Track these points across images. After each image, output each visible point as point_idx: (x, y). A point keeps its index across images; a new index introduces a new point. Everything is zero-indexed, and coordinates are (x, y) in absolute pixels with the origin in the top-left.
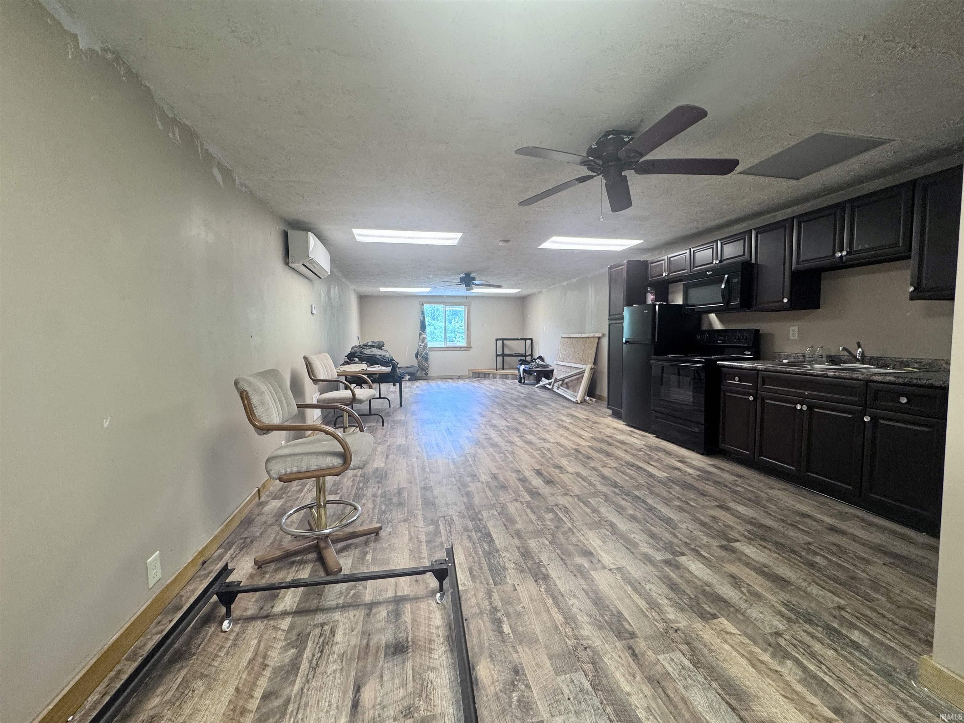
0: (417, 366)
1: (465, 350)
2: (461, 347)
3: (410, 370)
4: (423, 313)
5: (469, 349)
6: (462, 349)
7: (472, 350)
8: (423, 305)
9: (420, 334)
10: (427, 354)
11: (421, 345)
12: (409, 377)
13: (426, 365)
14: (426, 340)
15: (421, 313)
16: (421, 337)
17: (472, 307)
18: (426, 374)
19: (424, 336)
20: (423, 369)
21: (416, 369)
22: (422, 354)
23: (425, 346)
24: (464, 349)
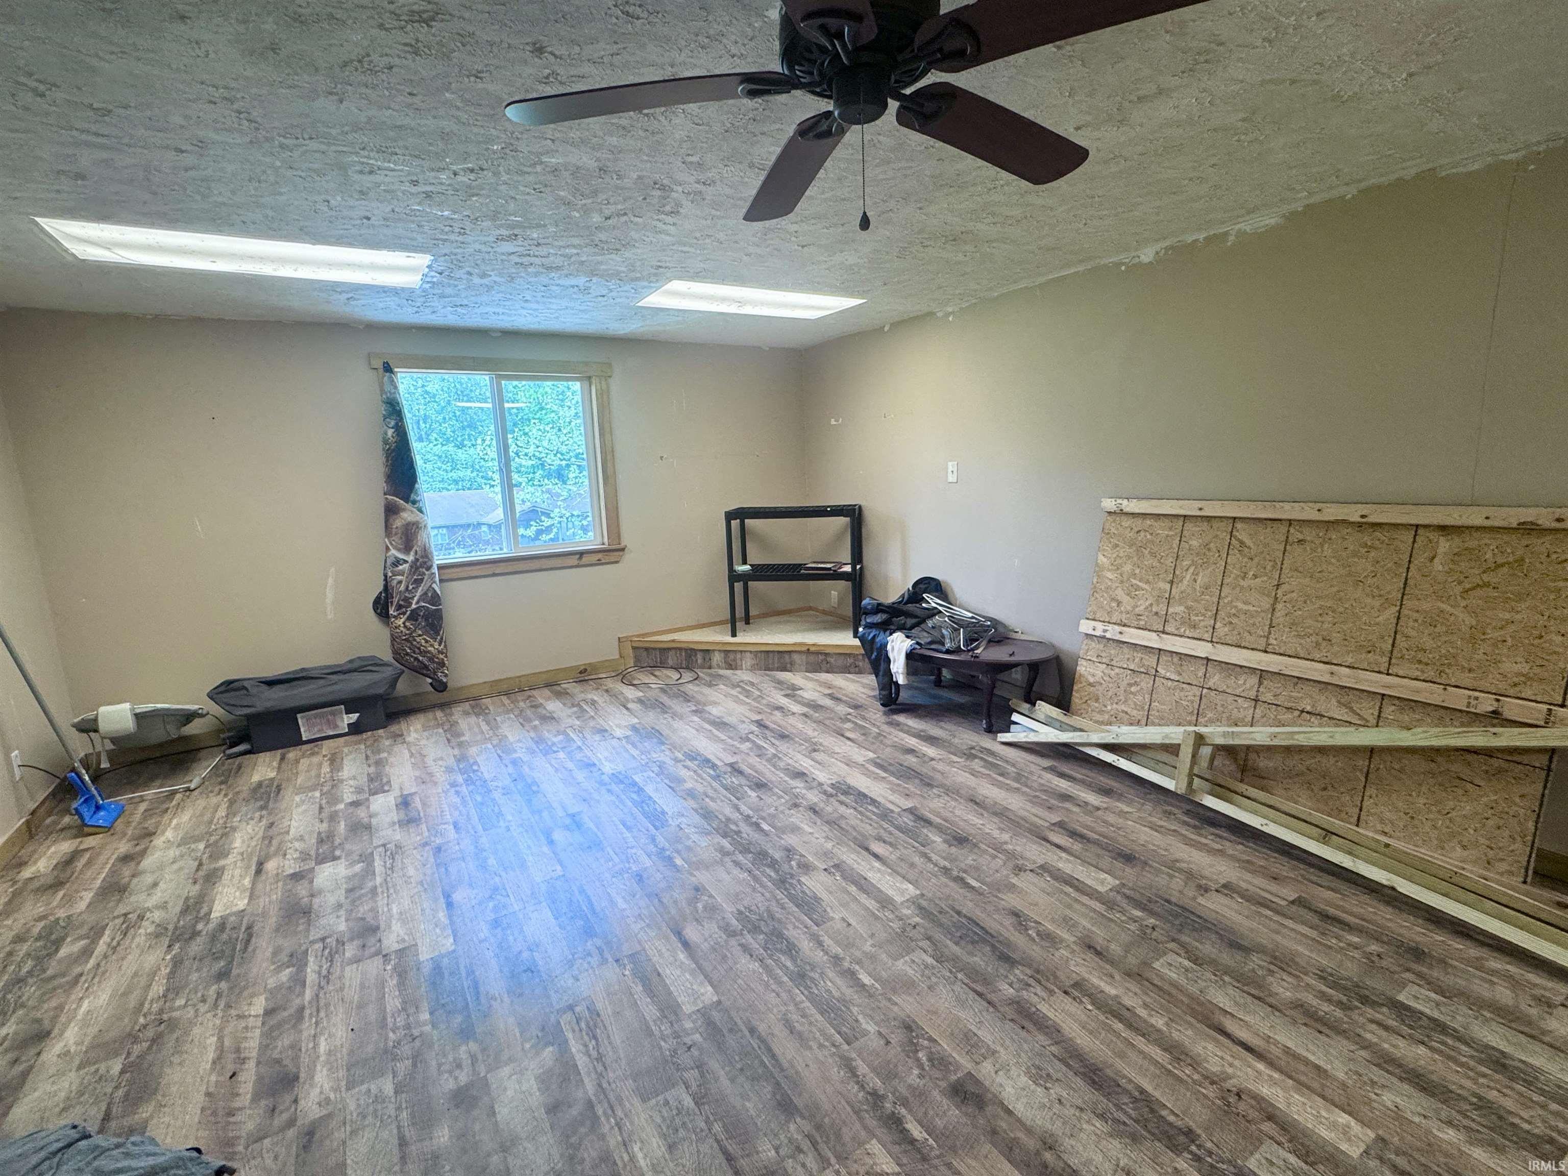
0: (386, 655)
1: (599, 563)
2: (581, 554)
3: (358, 683)
4: (394, 410)
5: (613, 557)
6: (586, 559)
7: (627, 557)
8: (388, 369)
9: (391, 511)
10: (435, 599)
11: (397, 562)
12: (354, 717)
13: (434, 647)
14: (422, 537)
15: (383, 409)
16: (398, 523)
17: (615, 385)
18: (440, 687)
19: (408, 515)
20: (421, 670)
21: (388, 672)
22: (408, 601)
23: (422, 563)
24: (594, 558)
